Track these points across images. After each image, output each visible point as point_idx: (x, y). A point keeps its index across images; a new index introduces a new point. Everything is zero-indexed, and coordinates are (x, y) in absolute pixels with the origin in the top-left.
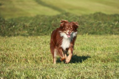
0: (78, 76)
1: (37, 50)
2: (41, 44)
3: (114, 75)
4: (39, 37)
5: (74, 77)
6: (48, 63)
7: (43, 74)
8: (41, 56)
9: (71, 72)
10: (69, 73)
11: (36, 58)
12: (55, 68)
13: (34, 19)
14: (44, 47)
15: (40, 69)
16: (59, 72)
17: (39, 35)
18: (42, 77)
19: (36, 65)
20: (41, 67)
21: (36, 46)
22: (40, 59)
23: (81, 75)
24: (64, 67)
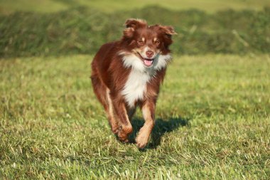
0: (102, 147)
1: (13, 89)
2: (23, 77)
3: (184, 145)
4: (18, 61)
5: (94, 149)
6: (36, 117)
7: (25, 142)
8: (21, 103)
9: (87, 137)
10: (83, 140)
11: (10, 107)
12: (53, 130)
13: (9, 21)
14: (28, 82)
15: (18, 132)
16: (60, 139)
17: (19, 56)
18: (23, 149)
19: (11, 122)
20: (20, 127)
21: (12, 80)
22: (19, 109)
23: (109, 145)
24: (71, 127)
